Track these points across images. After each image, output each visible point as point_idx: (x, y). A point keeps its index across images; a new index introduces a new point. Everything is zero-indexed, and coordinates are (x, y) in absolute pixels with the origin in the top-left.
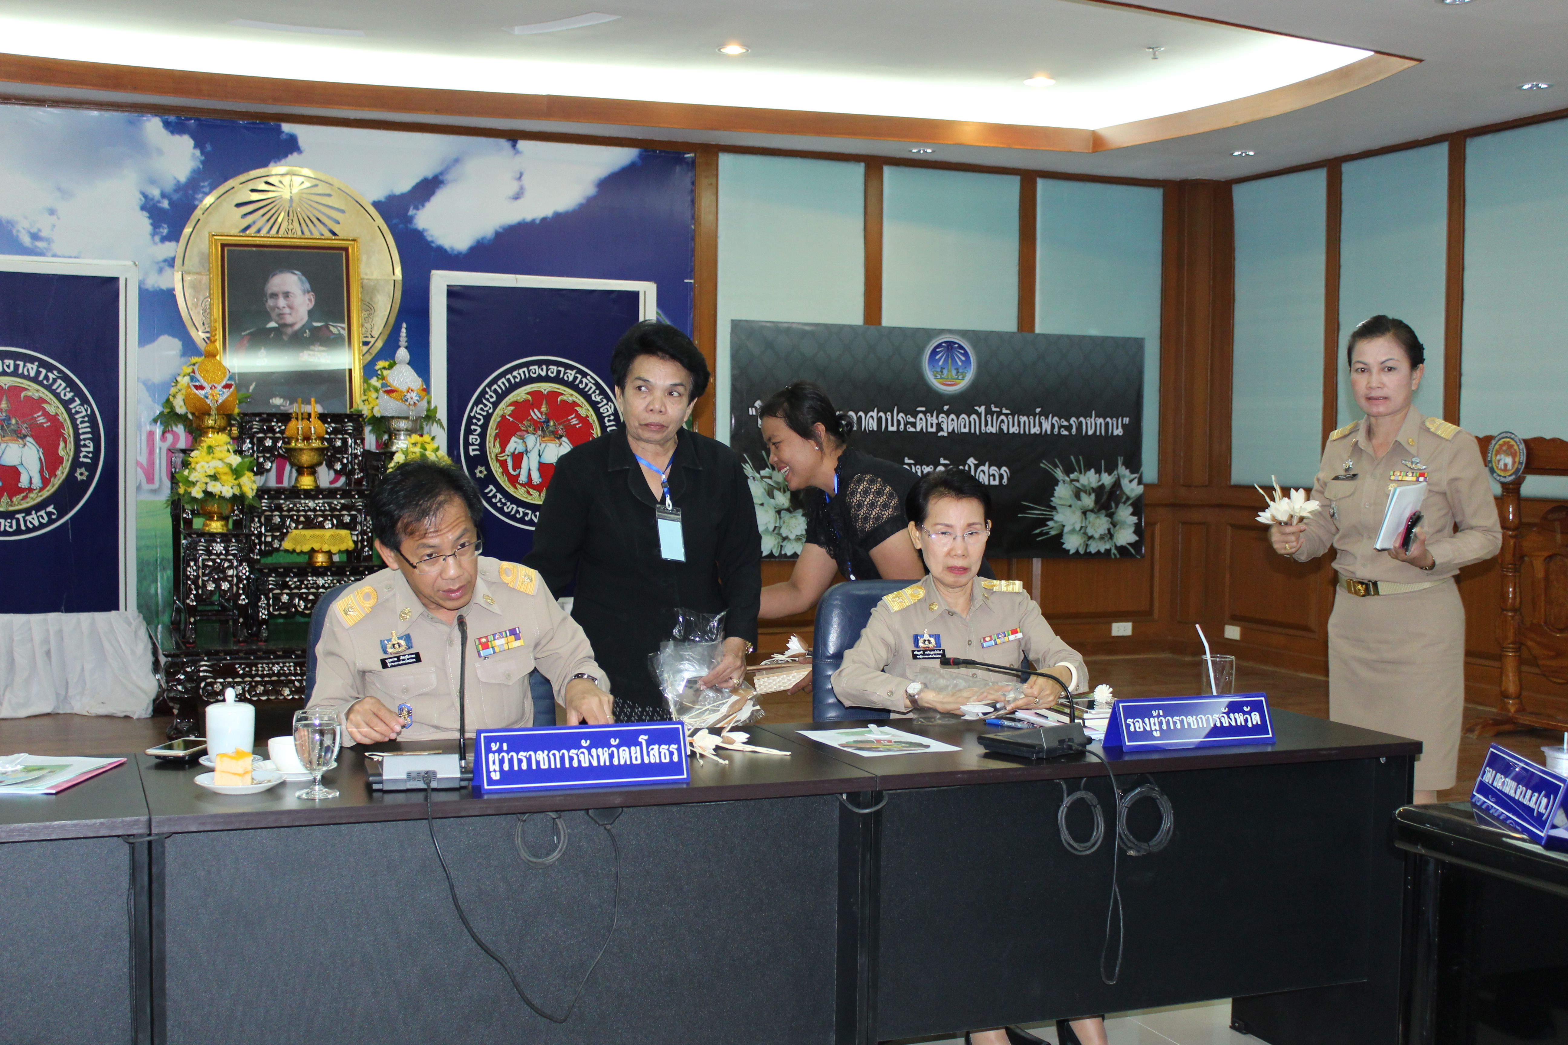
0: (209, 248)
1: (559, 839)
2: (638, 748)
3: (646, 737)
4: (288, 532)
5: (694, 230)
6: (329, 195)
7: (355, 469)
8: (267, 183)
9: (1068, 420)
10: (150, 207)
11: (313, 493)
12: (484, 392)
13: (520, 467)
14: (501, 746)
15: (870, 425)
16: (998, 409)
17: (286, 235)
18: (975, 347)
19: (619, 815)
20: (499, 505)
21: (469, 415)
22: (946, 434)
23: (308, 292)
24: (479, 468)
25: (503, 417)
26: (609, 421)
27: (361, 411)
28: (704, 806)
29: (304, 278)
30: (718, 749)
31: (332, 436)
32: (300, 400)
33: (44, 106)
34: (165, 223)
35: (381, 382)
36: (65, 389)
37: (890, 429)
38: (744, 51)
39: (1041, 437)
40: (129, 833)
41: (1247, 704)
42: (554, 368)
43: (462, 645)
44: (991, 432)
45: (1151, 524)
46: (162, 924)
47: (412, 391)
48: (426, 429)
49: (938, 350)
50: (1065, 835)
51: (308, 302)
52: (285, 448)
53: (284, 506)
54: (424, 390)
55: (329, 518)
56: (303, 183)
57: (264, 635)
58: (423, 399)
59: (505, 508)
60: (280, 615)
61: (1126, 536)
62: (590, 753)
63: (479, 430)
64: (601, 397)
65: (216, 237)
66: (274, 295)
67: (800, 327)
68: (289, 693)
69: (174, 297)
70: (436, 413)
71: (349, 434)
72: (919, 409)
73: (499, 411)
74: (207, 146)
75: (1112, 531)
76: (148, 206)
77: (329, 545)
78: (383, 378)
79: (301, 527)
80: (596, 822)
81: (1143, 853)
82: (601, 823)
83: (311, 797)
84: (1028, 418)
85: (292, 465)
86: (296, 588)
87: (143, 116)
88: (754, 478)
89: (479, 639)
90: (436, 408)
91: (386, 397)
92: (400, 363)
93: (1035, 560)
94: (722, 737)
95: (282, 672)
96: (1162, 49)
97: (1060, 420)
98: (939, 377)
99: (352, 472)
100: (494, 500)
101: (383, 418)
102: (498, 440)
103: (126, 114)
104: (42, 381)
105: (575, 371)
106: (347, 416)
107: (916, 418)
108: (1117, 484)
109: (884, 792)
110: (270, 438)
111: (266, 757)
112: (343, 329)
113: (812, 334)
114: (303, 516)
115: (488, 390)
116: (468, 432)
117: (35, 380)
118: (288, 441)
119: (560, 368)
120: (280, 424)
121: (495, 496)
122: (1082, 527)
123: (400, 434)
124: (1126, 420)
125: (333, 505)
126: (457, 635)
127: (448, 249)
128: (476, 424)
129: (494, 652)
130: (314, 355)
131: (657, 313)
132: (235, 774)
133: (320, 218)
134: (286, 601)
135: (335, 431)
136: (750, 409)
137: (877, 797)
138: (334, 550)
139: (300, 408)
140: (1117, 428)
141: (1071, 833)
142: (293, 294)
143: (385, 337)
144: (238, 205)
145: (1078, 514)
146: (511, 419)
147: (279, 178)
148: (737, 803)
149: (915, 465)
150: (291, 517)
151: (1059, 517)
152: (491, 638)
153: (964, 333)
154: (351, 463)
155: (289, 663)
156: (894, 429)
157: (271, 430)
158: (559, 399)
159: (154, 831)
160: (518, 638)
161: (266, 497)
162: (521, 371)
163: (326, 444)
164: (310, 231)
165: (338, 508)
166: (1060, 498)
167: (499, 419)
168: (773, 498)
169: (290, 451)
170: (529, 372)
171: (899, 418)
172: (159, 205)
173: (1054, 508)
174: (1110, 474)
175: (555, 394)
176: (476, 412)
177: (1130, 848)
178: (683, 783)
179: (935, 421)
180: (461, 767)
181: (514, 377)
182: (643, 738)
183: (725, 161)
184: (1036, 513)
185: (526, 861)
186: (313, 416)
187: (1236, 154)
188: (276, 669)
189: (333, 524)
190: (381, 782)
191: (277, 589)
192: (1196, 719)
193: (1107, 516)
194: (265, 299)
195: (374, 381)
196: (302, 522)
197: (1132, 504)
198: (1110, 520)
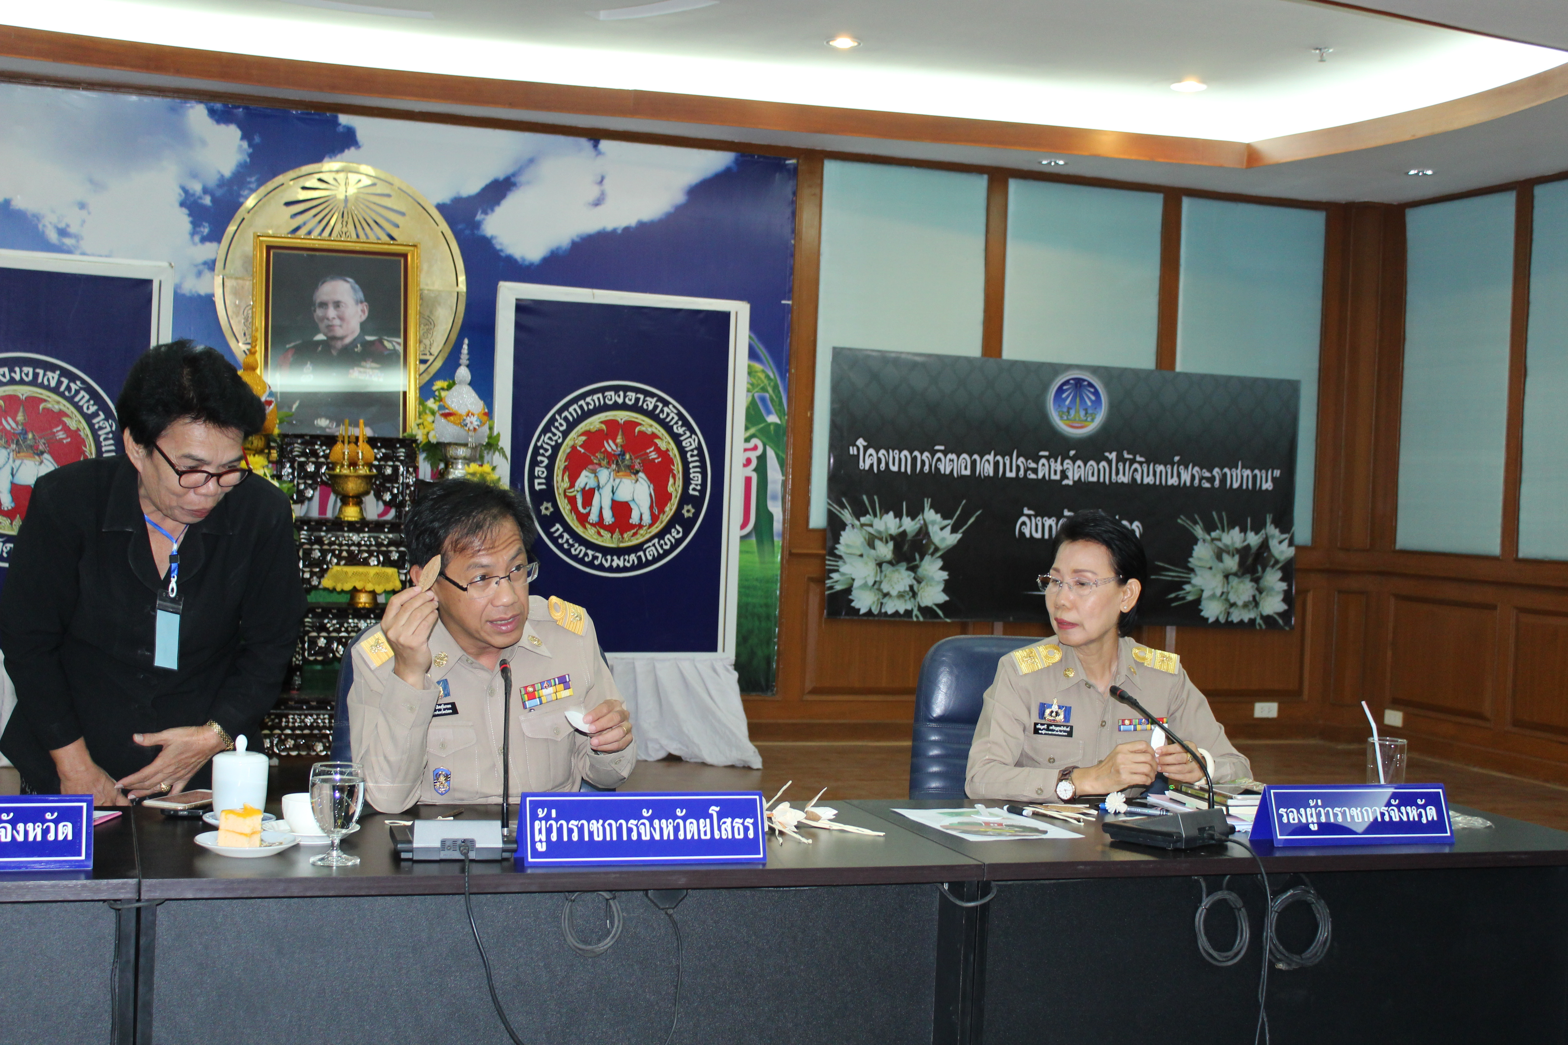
0: (254, 250)
1: (612, 923)
2: (708, 820)
3: (718, 809)
4: (328, 568)
5: (794, 246)
6: (389, 196)
7: (406, 501)
8: (320, 180)
9: (1211, 471)
10: (190, 203)
11: (358, 526)
12: (553, 420)
13: (590, 504)
14: (549, 813)
15: (986, 470)
16: (1131, 456)
17: (339, 238)
18: (1107, 385)
19: (684, 898)
20: (566, 546)
21: (536, 444)
22: (1071, 483)
23: (361, 302)
24: (545, 504)
25: (574, 448)
26: (692, 456)
27: (415, 436)
28: (783, 891)
29: (357, 287)
30: (799, 826)
31: (382, 463)
32: (347, 421)
33: (79, 89)
34: (206, 222)
35: (438, 403)
36: (88, 401)
37: (1009, 475)
38: (856, 44)
39: (1179, 490)
40: (116, 898)
41: (1421, 796)
42: (632, 395)
43: (506, 694)
44: (1122, 483)
45: (1303, 592)
46: (148, 1005)
47: (473, 414)
48: (487, 458)
49: (1065, 388)
50: (1203, 941)
51: (360, 313)
52: (329, 475)
53: (325, 539)
54: (485, 414)
55: (375, 554)
56: (360, 181)
57: (297, 682)
58: (484, 424)
59: (573, 550)
60: (316, 662)
61: (1273, 605)
62: (651, 825)
63: (546, 461)
64: (684, 428)
65: (261, 238)
66: (324, 305)
67: (910, 357)
68: (322, 748)
69: (213, 303)
70: (499, 440)
71: (401, 462)
72: (1042, 453)
73: (569, 441)
74: (255, 137)
75: (1257, 598)
76: (188, 202)
77: (374, 584)
78: (441, 400)
79: (343, 562)
80: (656, 905)
81: (1294, 966)
82: (661, 907)
83: (326, 863)
84: (1165, 467)
85: (337, 493)
86: (334, 631)
87: (186, 103)
88: (853, 526)
89: (526, 688)
90: (499, 435)
91: (443, 420)
92: (460, 383)
93: (1169, 628)
94: (806, 813)
95: (315, 724)
96: (1331, 51)
97: (1201, 470)
98: (1065, 418)
99: (402, 504)
100: (560, 541)
101: (439, 444)
102: (567, 473)
103: (168, 100)
104: (63, 393)
105: (655, 399)
106: (399, 440)
107: (1037, 463)
108: (1264, 545)
109: (993, 883)
110: (313, 463)
111: (280, 816)
112: (399, 344)
113: (923, 365)
114: (346, 551)
115: (557, 417)
116: (534, 463)
117: (56, 390)
118: (331, 467)
119: (639, 395)
120: (324, 448)
121: (561, 536)
122: (1223, 593)
123: (457, 463)
124: (1277, 473)
125: (380, 540)
126: (500, 682)
127: (519, 259)
128: (543, 455)
129: (541, 703)
130: (365, 373)
131: (750, 337)
132: (242, 834)
133: (378, 221)
134: (323, 645)
135: (385, 458)
136: (851, 448)
137: (984, 888)
138: (379, 589)
139: (346, 430)
140: (1266, 481)
141: (1210, 940)
142: (345, 304)
143: (445, 354)
144: (288, 204)
145: (1220, 577)
146: (583, 451)
147: (334, 175)
148: (821, 889)
149: (1036, 516)
150: (333, 551)
151: (1197, 580)
152: (538, 686)
153: (1095, 370)
154: (402, 493)
155: (324, 715)
156: (1013, 475)
157: (314, 453)
158: (637, 430)
159: (144, 896)
160: (567, 687)
161: (306, 528)
162: (595, 397)
163: (375, 471)
164: (366, 235)
165: (386, 543)
166: (1199, 559)
167: (569, 450)
168: (874, 548)
169: (335, 478)
170: (604, 398)
171: (1019, 462)
172: (200, 201)
173: (1192, 570)
174: (1257, 533)
175: (631, 425)
176: (544, 441)
177: (1279, 960)
178: (759, 864)
179: (1059, 468)
180: (503, 836)
181: (588, 404)
182: (714, 810)
183: (831, 168)
184: (1171, 575)
185: (573, 947)
186: (361, 440)
187: (1412, 172)
188: (309, 721)
189: (379, 561)
190: (411, 851)
191: (314, 631)
192: (1361, 811)
193: (1252, 580)
194: (313, 308)
195: (431, 404)
196: (345, 558)
197: (1281, 569)
198: (1255, 586)
